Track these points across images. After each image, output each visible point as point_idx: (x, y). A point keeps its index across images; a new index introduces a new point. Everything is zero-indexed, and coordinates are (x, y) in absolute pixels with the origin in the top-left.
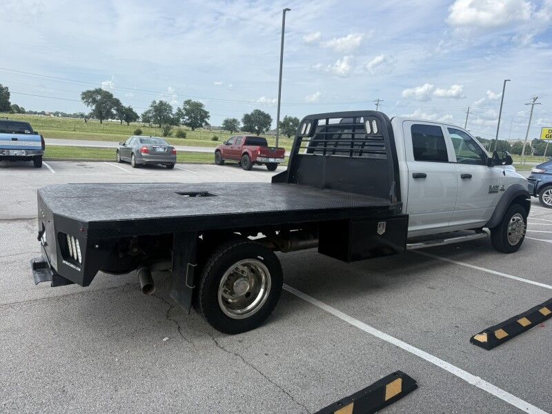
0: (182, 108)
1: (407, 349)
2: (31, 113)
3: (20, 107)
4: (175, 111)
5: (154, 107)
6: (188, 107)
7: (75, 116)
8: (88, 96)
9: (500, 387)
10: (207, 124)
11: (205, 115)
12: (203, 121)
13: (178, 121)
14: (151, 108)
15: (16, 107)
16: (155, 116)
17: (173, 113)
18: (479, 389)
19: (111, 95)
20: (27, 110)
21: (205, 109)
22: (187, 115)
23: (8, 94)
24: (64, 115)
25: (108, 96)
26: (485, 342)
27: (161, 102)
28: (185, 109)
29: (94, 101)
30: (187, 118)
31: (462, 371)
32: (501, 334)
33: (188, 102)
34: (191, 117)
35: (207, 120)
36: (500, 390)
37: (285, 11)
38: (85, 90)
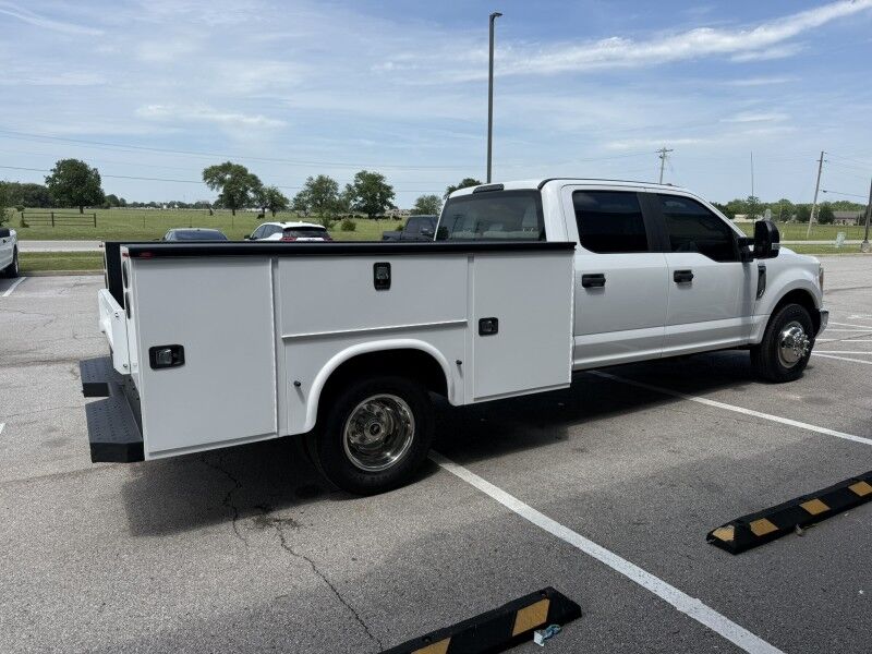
0: (353, 184)
1: (590, 553)
2: (135, 205)
3: (119, 198)
4: (342, 189)
5: (312, 186)
6: (361, 182)
7: (198, 206)
8: (212, 175)
9: (730, 618)
10: (391, 207)
11: (387, 192)
12: (385, 203)
13: (347, 204)
14: (307, 188)
15: (113, 198)
16: (313, 200)
17: (340, 192)
18: (690, 619)
19: (246, 170)
20: (129, 202)
21: (387, 182)
22: (360, 194)
23: (98, 177)
24: (182, 205)
25: (240, 172)
26: (729, 541)
27: (321, 178)
28: (357, 186)
29: (222, 181)
30: (361, 199)
31: (673, 589)
32: (762, 527)
33: (360, 175)
34: (366, 198)
35: (390, 200)
36: (729, 621)
37: (492, 18)
38: (208, 166)
